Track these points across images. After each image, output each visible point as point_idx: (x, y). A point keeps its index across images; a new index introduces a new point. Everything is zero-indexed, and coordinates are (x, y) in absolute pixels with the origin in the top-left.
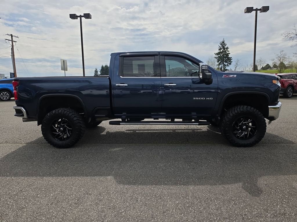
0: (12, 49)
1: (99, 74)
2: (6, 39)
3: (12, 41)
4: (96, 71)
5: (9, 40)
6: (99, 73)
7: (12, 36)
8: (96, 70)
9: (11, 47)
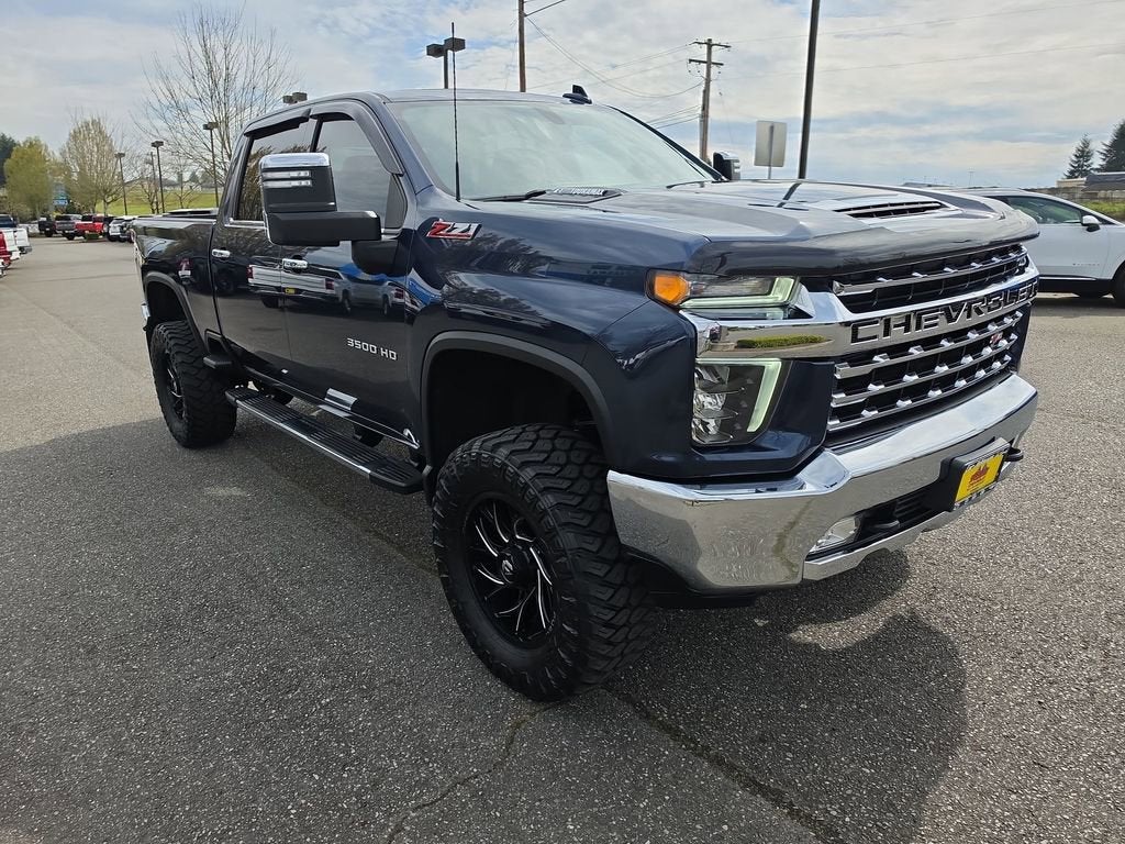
0: (706, 92)
1: (1095, 166)
2: (691, 61)
3: (709, 63)
4: (1083, 151)
5: (700, 62)
6: (1097, 161)
7: (710, 44)
8: (1086, 144)
9: (703, 88)
